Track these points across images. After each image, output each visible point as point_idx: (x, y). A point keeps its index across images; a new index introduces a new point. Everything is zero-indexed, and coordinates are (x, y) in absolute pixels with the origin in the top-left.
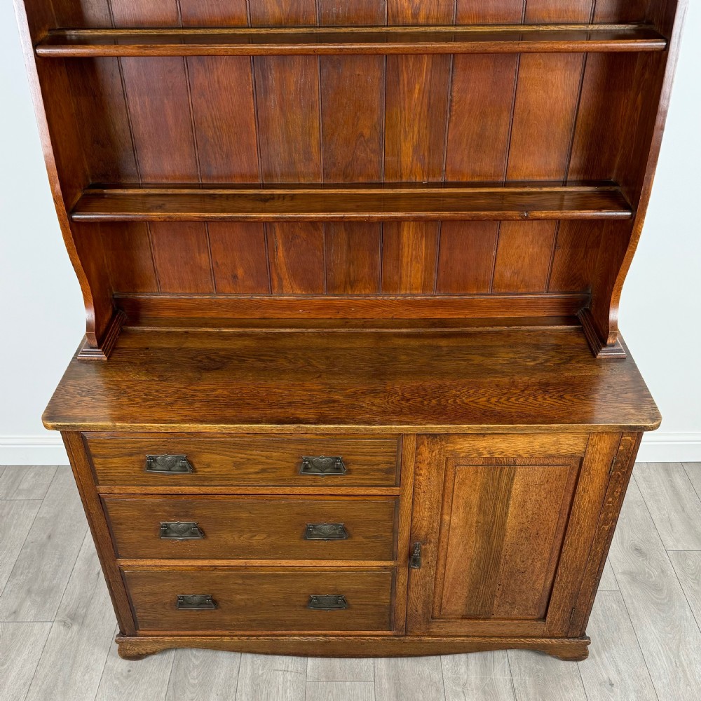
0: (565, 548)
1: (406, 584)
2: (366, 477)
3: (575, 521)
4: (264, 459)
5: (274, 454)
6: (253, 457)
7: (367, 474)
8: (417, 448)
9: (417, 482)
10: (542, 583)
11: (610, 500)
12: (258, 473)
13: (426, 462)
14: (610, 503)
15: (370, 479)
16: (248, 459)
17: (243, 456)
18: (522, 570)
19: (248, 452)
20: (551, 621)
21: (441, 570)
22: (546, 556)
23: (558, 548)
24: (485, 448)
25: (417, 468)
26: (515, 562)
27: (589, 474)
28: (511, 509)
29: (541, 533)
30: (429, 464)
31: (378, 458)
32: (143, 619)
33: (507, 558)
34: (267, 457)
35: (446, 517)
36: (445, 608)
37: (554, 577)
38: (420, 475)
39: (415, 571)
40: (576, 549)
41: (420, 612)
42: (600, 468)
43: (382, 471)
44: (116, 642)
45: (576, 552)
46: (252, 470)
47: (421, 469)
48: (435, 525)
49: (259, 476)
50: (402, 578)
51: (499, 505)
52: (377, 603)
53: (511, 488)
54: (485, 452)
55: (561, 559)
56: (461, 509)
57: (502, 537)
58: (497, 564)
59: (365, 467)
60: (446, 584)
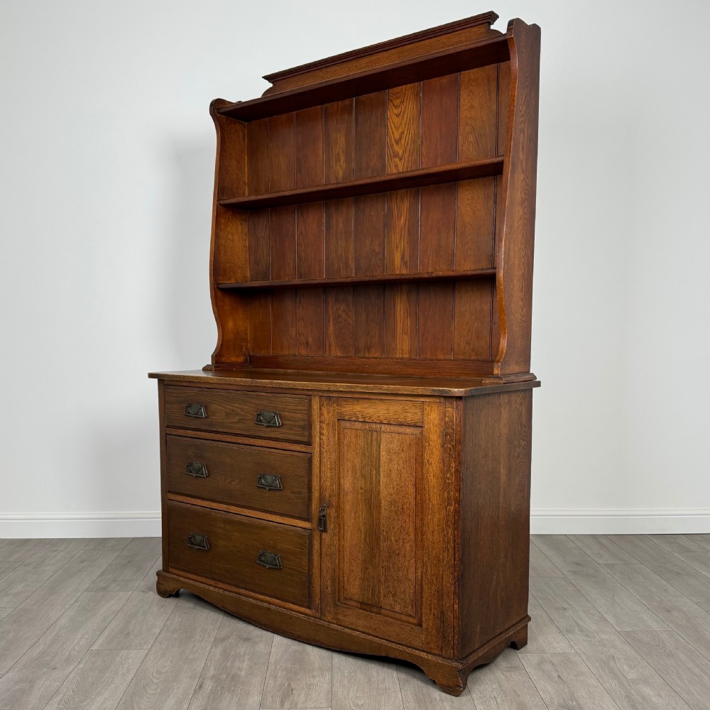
1: (319, 551)
2: (292, 432)
3: (427, 496)
4: (240, 411)
5: (245, 407)
6: (235, 409)
7: (292, 429)
8: (320, 409)
9: (321, 441)
10: (413, 573)
11: (448, 476)
13: (326, 423)
14: (448, 479)
15: (294, 435)
17: (230, 407)
18: (397, 552)
20: (427, 629)
22: (412, 536)
24: (360, 412)
25: (321, 427)
26: (391, 540)
27: (429, 444)
28: (382, 477)
29: (405, 507)
30: (328, 424)
31: (299, 415)
33: (385, 533)
35: (342, 482)
36: (346, 589)
38: (323, 434)
39: (324, 535)
40: (433, 532)
41: (330, 590)
42: (435, 438)
43: (299, 427)
44: (158, 575)
45: (433, 536)
46: (234, 420)
47: (324, 429)
48: (334, 487)
49: (237, 426)
50: (316, 545)
51: (374, 472)
52: (300, 569)
53: (379, 454)
54: (360, 416)
56: (350, 473)
57: (379, 507)
58: (378, 539)
59: (291, 423)
60: (346, 559)
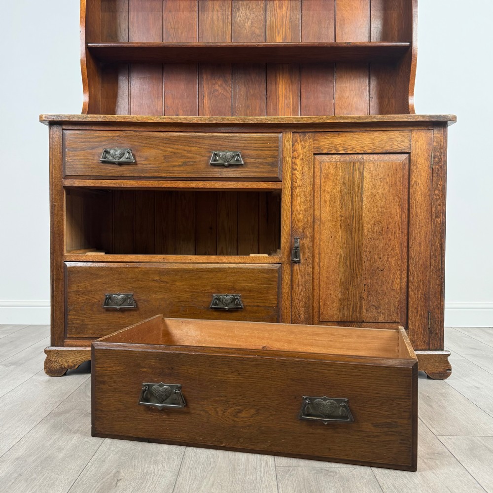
0: (411, 243)
1: (289, 283)
2: (257, 170)
3: (414, 213)
4: (186, 154)
5: (193, 148)
6: (179, 151)
7: (258, 167)
8: (293, 145)
9: (294, 176)
10: (399, 284)
11: (436, 192)
12: (180, 166)
13: (300, 158)
14: (436, 195)
15: (260, 172)
16: (175, 153)
17: (171, 150)
18: (381, 268)
19: (176, 147)
20: (413, 330)
21: (317, 269)
22: (397, 251)
23: (406, 244)
24: (340, 144)
25: (293, 163)
26: (374, 258)
27: (417, 167)
28: (365, 203)
29: (390, 227)
30: (302, 159)
31: (266, 152)
32: (73, 323)
33: (368, 253)
34: (189, 152)
35: (317, 213)
37: (408, 277)
38: (296, 170)
39: (297, 267)
40: (420, 243)
41: (302, 316)
42: (423, 161)
43: (268, 163)
44: (46, 351)
45: (420, 247)
46: (177, 164)
47: (296, 165)
48: (309, 218)
49: (182, 169)
50: (286, 278)
51: (356, 199)
52: (267, 305)
53: (362, 182)
54: (341, 149)
55: (410, 255)
56: (328, 203)
57: (361, 230)
58: (360, 260)
59: (257, 160)
60: (322, 283)
